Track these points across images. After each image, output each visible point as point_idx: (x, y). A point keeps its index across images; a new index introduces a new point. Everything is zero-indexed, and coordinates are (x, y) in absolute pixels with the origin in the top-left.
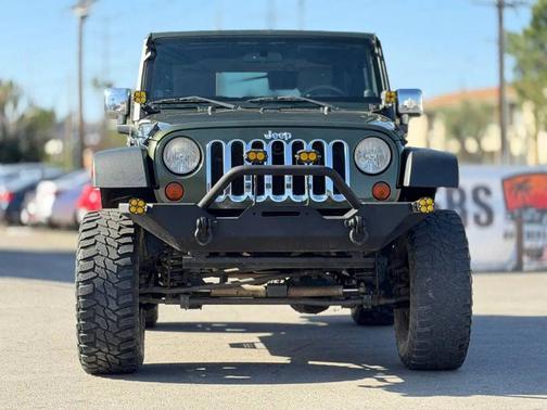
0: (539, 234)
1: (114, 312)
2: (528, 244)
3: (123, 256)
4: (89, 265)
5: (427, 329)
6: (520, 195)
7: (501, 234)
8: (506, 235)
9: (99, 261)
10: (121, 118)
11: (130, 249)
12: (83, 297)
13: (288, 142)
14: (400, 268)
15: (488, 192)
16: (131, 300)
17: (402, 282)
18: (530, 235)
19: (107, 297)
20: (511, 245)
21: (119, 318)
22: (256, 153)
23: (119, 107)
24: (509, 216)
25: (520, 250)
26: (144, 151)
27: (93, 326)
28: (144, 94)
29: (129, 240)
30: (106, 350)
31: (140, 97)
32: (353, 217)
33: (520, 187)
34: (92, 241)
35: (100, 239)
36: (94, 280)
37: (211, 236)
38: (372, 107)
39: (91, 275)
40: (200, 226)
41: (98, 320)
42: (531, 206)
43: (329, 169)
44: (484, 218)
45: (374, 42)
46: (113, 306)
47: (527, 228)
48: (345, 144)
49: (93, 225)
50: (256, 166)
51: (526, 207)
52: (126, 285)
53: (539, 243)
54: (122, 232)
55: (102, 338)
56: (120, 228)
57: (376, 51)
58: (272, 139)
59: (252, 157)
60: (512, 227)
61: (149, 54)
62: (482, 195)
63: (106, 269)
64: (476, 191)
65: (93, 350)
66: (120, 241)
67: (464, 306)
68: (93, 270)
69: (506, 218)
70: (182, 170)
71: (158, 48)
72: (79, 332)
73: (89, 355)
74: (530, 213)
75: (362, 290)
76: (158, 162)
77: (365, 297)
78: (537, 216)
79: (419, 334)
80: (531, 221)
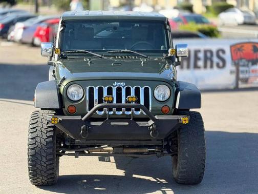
0: (247, 71)
1: (45, 163)
2: (241, 76)
3: (48, 137)
4: (34, 141)
5: (185, 170)
6: (239, 53)
7: (229, 72)
8: (231, 72)
9: (38, 139)
10: (49, 57)
11: (52, 134)
12: (31, 156)
13: (123, 87)
14: (174, 138)
15: (223, 52)
16: (52, 157)
17: (175, 144)
18: (242, 72)
19: (41, 156)
20: (233, 77)
21: (47, 165)
22: (109, 97)
23: (48, 50)
24: (233, 63)
25: (238, 79)
26: (58, 89)
27: (35, 168)
28: (59, 50)
29: (52, 129)
30: (41, 178)
31: (58, 51)
32: (152, 125)
33: (239, 49)
34: (35, 130)
35: (38, 128)
36: (36, 149)
37: (88, 134)
38: (164, 55)
39: (34, 146)
40: (83, 130)
41: (38, 166)
42: (244, 59)
43: (142, 105)
44: (221, 64)
45: (166, 22)
46: (44, 160)
47: (241, 69)
48: (150, 88)
49: (35, 121)
50: (108, 104)
51: (241, 59)
52: (50, 151)
53: (247, 76)
54: (49, 125)
55: (40, 173)
56: (48, 123)
57: (168, 27)
58: (116, 85)
59: (107, 99)
60: (234, 68)
61: (62, 28)
62: (221, 54)
63: (41, 143)
64: (218, 52)
65: (36, 178)
66: (47, 130)
67: (201, 160)
68: (35, 144)
69: (232, 64)
70: (75, 99)
71: (66, 25)
72: (29, 170)
73: (34, 180)
74: (244, 62)
75: (157, 150)
76: (65, 95)
77: (158, 153)
78: (246, 63)
79: (181, 172)
80: (244, 66)
